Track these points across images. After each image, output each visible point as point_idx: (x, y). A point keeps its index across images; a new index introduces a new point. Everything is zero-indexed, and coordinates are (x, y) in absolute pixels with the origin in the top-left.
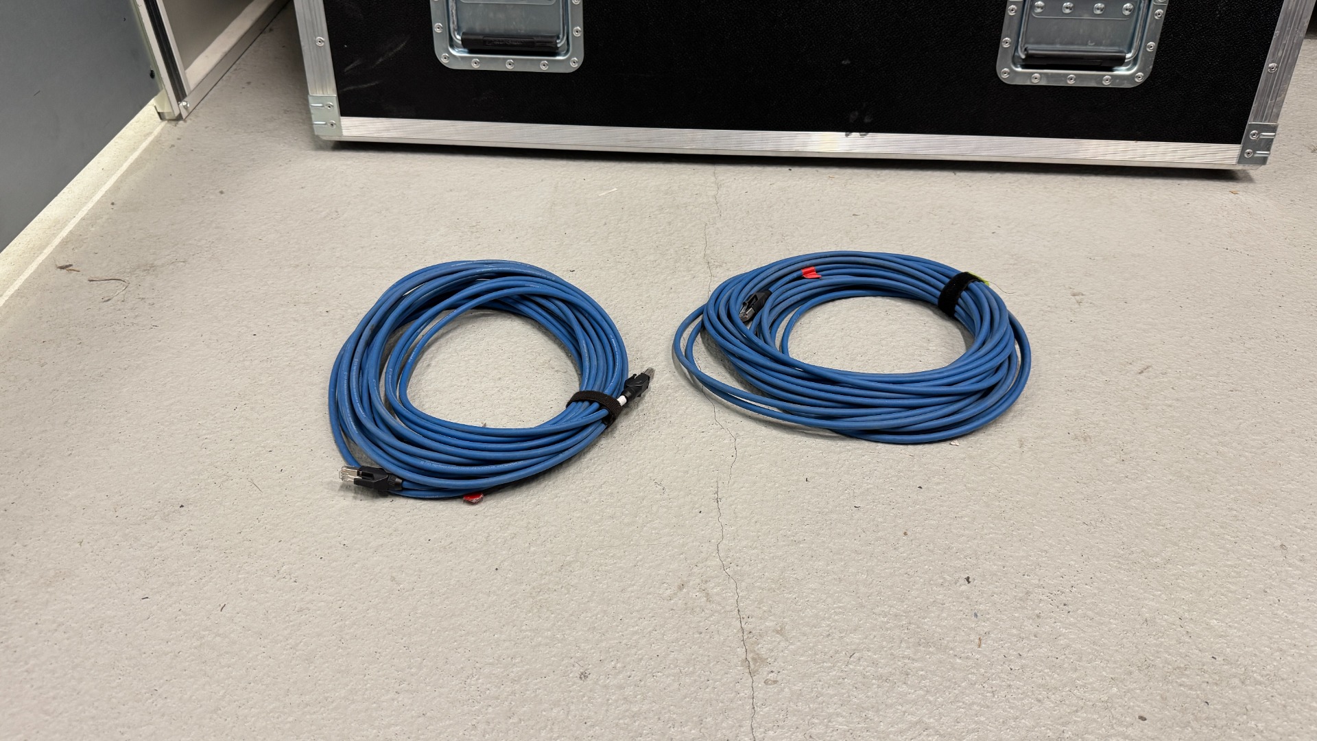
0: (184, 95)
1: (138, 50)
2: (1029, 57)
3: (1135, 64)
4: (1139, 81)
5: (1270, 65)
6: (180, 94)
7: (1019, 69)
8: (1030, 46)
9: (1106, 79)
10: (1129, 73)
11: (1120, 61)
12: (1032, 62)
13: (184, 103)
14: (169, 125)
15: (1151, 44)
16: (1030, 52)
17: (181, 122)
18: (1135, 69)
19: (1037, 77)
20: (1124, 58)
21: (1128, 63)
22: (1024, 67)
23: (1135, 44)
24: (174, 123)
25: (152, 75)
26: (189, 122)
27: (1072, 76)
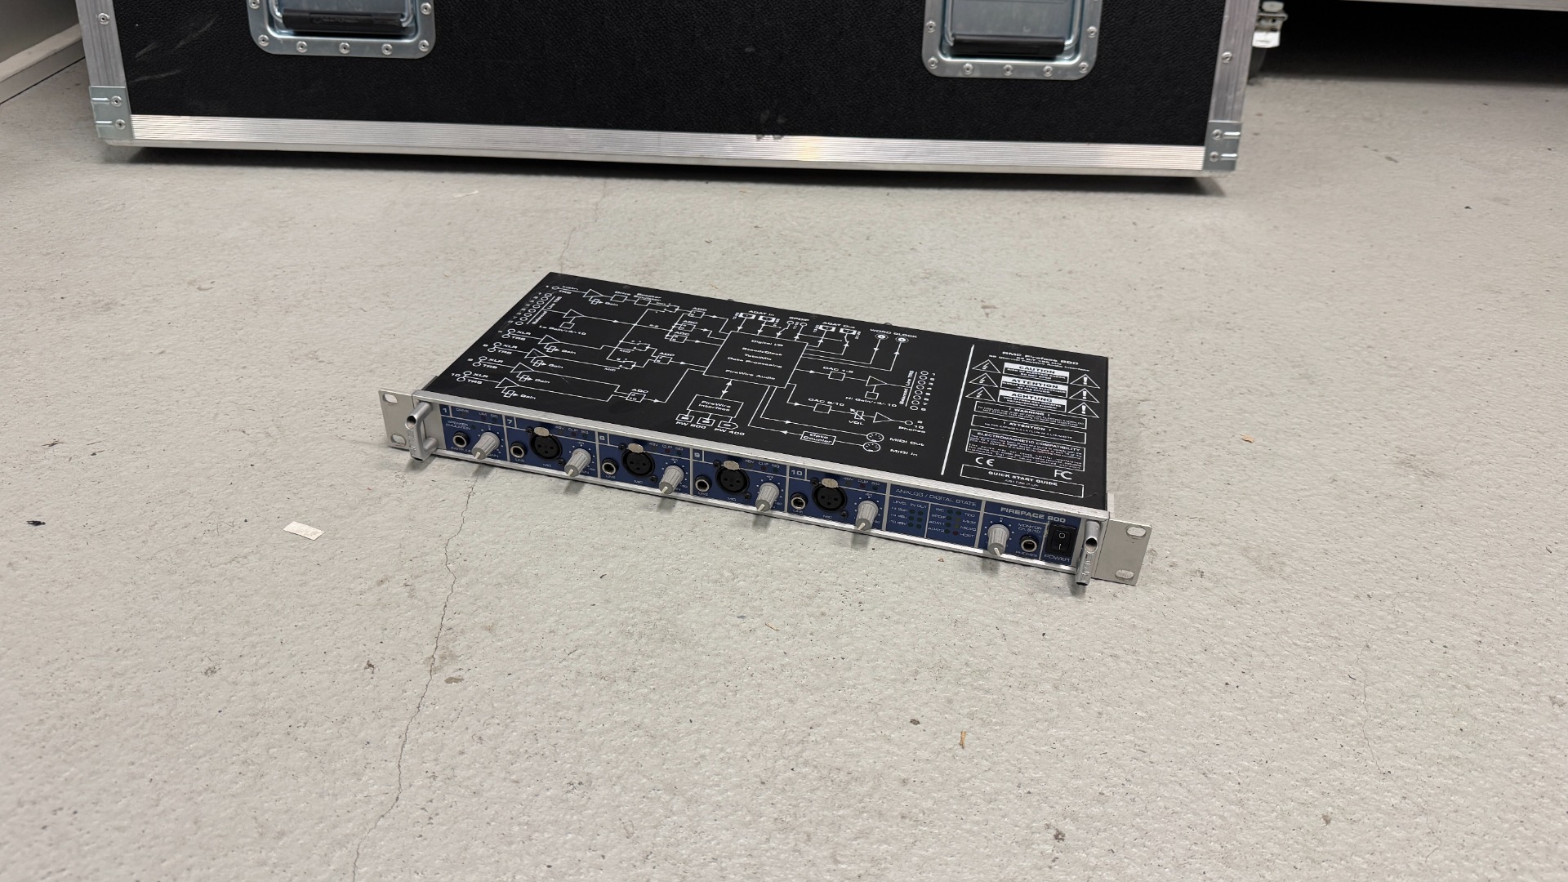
2: (958, 43)
3: (1076, 53)
4: (1084, 72)
7: (949, 60)
8: (957, 31)
9: (1047, 68)
10: (1072, 64)
11: (1060, 48)
12: (962, 48)
15: (1092, 28)
16: (958, 37)
18: (1078, 58)
19: (970, 66)
20: (1063, 45)
21: (1068, 53)
22: (954, 56)
23: (1076, 27)
27: (1009, 66)
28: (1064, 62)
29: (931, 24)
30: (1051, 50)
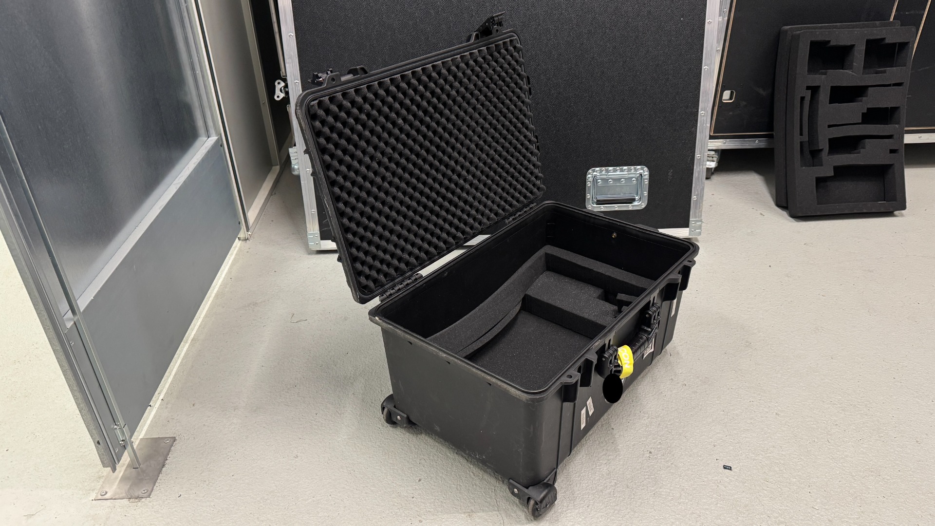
0: (249, 230)
1: (235, 214)
2: (598, 201)
3: (640, 201)
4: (643, 206)
5: (694, 197)
6: (248, 230)
7: (595, 205)
8: (598, 197)
9: (630, 207)
10: (639, 204)
11: (634, 200)
12: (599, 202)
13: (249, 233)
14: (243, 242)
15: (645, 192)
16: (598, 199)
17: (248, 241)
18: (641, 202)
19: (603, 208)
20: (635, 199)
21: (637, 201)
22: (597, 204)
23: (639, 193)
24: (245, 241)
25: (239, 223)
26: (251, 240)
27: (616, 207)
28: (636, 203)
29: (588, 196)
30: (631, 201)
